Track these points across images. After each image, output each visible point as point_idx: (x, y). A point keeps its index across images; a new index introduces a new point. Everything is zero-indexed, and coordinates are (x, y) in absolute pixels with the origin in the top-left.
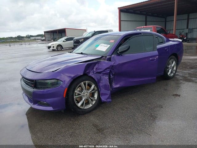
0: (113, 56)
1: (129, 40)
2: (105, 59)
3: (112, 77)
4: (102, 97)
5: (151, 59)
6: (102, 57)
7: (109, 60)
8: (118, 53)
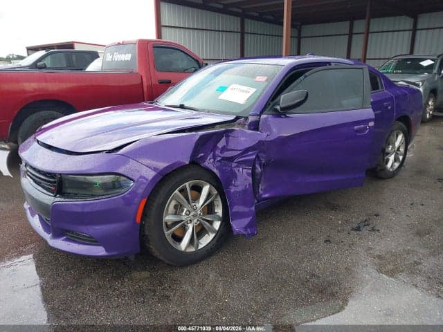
0: (263, 116)
1: (306, 77)
2: (243, 125)
3: (260, 169)
4: (235, 222)
5: (356, 127)
6: (237, 118)
7: (255, 126)
8: (276, 110)
